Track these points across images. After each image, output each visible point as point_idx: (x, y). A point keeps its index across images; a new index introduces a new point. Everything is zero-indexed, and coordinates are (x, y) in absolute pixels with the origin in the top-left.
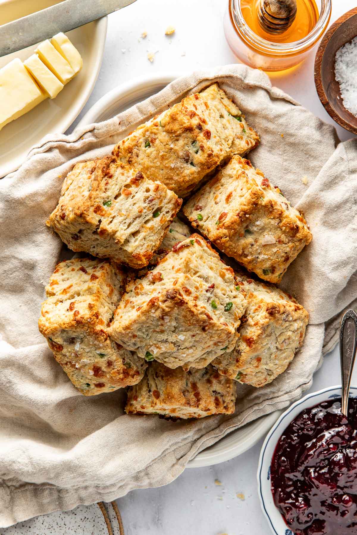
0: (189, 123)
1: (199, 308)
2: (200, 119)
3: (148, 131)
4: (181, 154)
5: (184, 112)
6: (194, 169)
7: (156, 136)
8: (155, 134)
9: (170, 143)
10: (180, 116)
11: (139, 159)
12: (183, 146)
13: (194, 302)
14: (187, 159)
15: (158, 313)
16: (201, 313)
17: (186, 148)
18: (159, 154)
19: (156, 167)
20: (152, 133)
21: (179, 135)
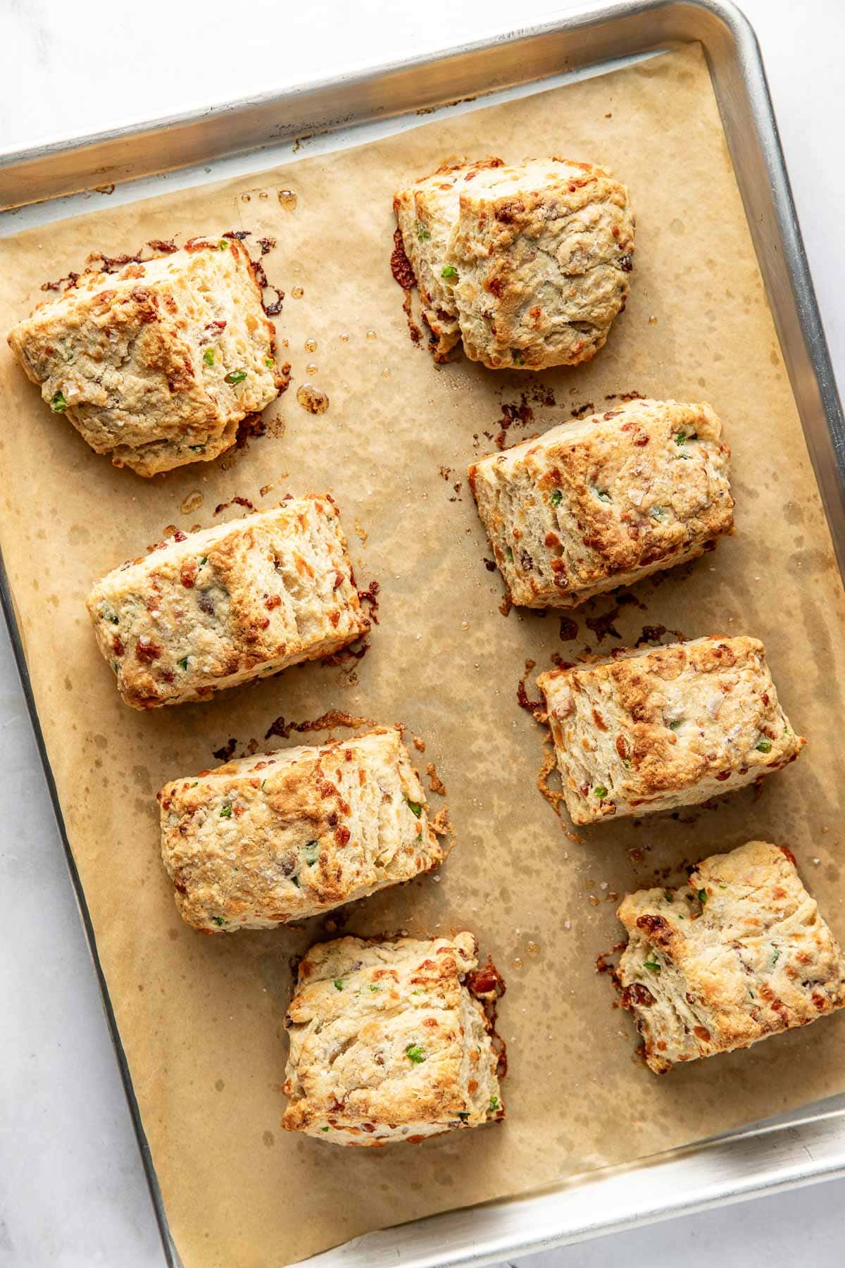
0: (315, 808)
1: (177, 341)
2: (340, 802)
3: (236, 788)
4: (280, 855)
5: (314, 782)
6: (294, 891)
7: (247, 806)
8: (248, 800)
9: (267, 829)
10: (302, 788)
11: (201, 832)
12: (290, 844)
13: (175, 328)
14: (289, 870)
15: (104, 320)
16: (178, 353)
17: (295, 849)
18: (240, 839)
19: (226, 861)
20: (242, 795)
21: (290, 822)
